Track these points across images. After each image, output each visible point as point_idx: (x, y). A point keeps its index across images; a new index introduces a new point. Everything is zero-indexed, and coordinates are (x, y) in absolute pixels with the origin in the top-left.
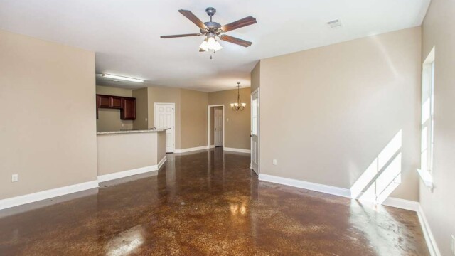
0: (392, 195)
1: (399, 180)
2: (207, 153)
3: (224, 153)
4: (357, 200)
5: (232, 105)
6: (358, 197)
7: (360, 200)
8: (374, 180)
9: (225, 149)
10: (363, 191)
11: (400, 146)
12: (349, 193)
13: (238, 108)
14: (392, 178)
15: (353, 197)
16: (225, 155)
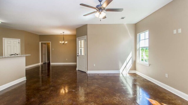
0: (130, 70)
1: (131, 65)
2: (39, 67)
3: (51, 66)
4: (122, 73)
5: (60, 42)
6: (122, 72)
7: (123, 73)
8: (126, 66)
9: (51, 64)
10: (123, 70)
11: (131, 56)
12: (120, 72)
13: (64, 44)
14: (130, 65)
15: (121, 72)
16: (52, 66)
